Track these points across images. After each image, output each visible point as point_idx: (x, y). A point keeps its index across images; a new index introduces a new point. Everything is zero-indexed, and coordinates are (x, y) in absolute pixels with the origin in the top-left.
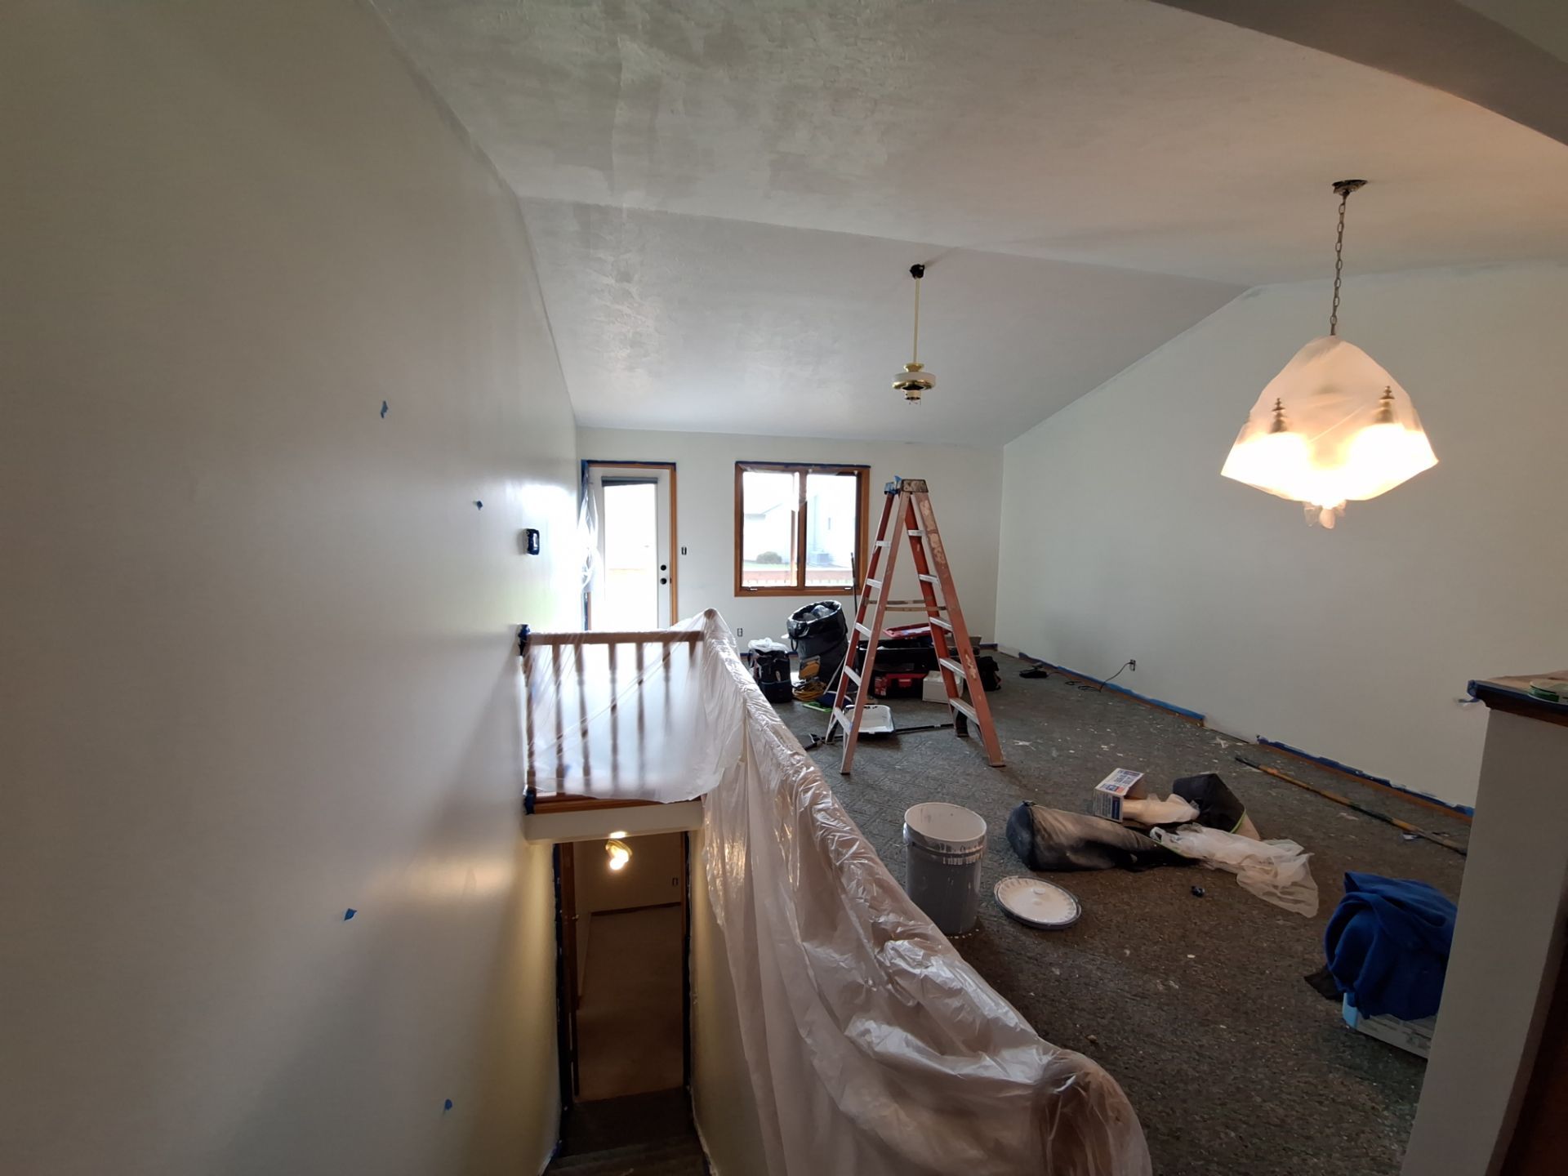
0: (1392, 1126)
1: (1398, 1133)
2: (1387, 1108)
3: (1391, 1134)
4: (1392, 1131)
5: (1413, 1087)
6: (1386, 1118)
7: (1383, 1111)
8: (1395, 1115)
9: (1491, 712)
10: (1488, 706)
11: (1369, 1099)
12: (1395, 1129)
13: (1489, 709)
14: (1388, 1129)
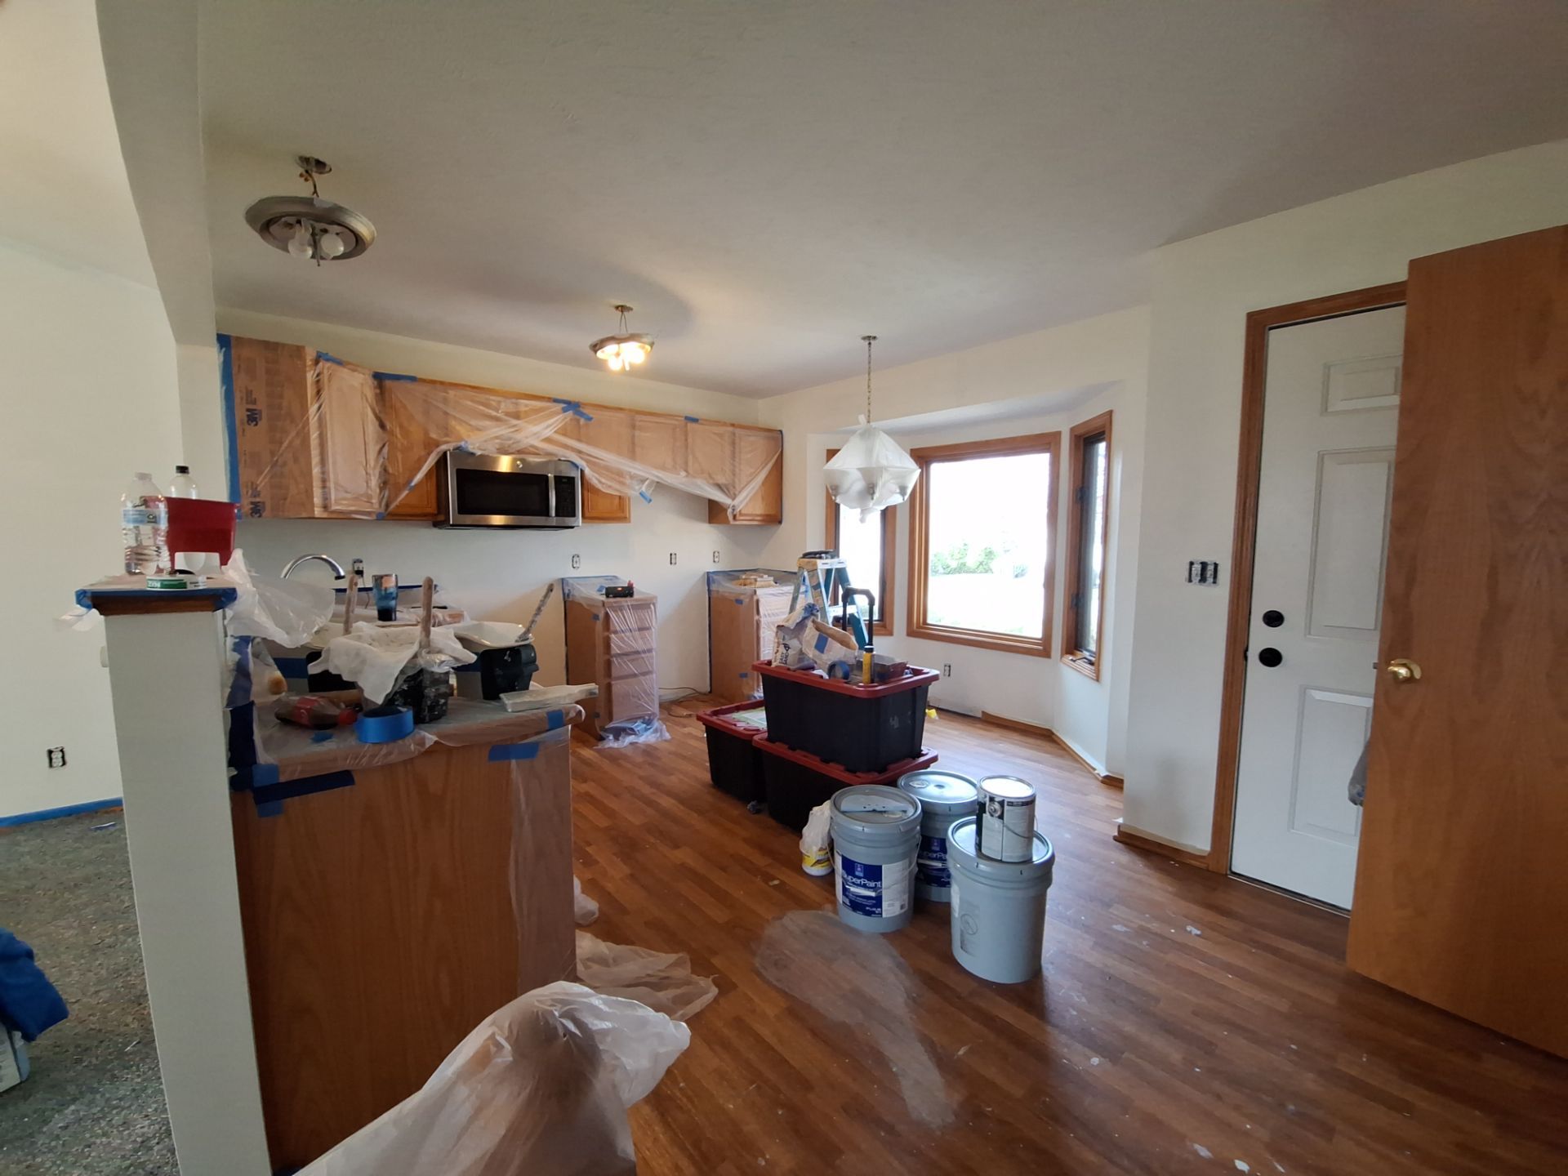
0: (54, 1163)
1: (63, 1161)
2: (34, 1157)
3: (61, 1168)
4: (59, 1166)
5: (26, 1119)
6: (43, 1163)
7: (34, 1160)
8: (44, 1153)
9: (106, 620)
10: (101, 614)
11: (18, 1164)
12: (58, 1162)
13: (102, 617)
14: (54, 1168)
